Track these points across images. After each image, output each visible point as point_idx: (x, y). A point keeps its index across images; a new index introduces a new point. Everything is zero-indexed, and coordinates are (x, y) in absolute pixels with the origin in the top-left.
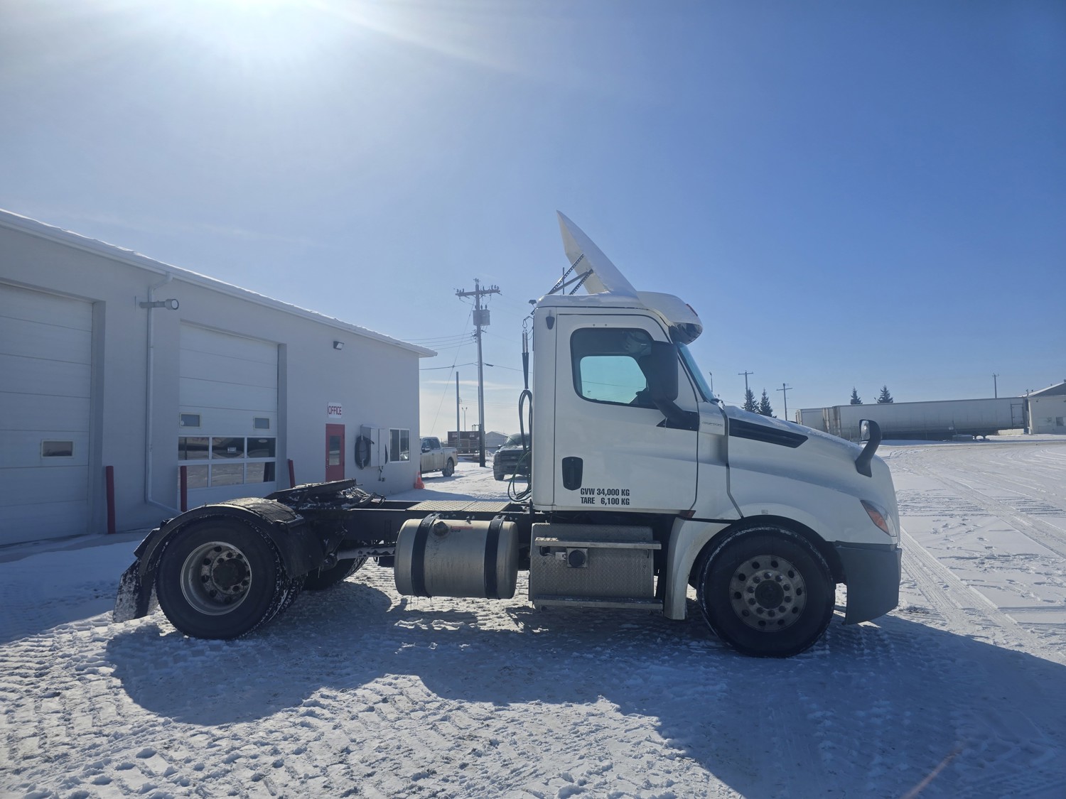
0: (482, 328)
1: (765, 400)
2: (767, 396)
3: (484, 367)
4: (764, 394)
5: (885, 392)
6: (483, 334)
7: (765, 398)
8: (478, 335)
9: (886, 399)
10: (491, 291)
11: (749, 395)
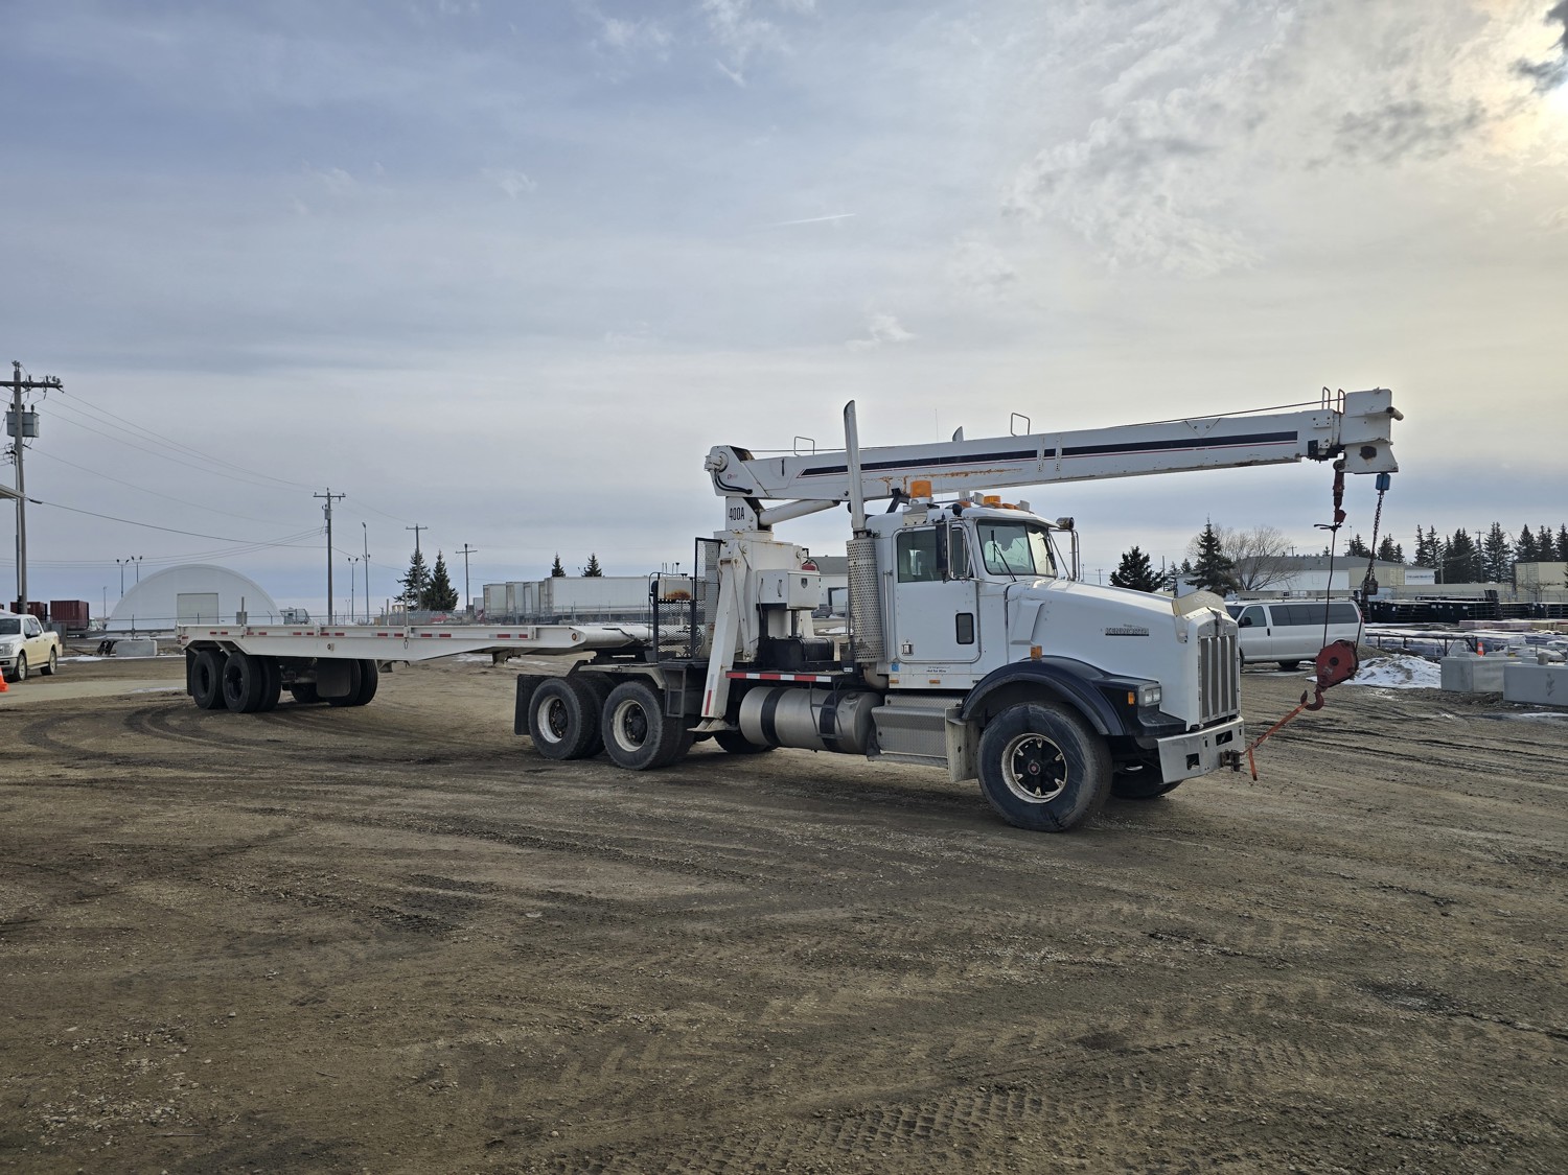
0: (26, 440)
1: (440, 568)
2: (442, 560)
3: (27, 504)
4: (439, 558)
5: (593, 561)
6: (25, 452)
7: (440, 562)
8: (16, 451)
9: (593, 572)
10: (45, 385)
11: (417, 559)
